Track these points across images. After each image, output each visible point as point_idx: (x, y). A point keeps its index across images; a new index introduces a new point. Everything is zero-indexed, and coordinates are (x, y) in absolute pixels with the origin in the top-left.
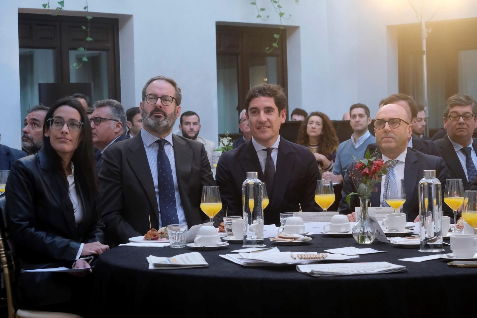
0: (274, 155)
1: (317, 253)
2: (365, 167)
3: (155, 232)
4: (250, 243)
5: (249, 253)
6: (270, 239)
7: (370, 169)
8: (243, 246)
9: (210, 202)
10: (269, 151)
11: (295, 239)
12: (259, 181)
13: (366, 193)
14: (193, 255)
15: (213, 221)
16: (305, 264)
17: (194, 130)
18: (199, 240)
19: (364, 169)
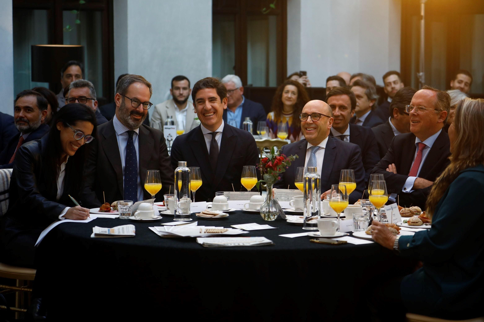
0: (218, 138)
1: (224, 228)
2: (270, 161)
3: (108, 206)
4: (179, 217)
5: (172, 226)
6: (196, 214)
7: (273, 162)
8: (174, 220)
9: (152, 182)
10: (214, 134)
11: (215, 215)
12: (187, 169)
13: (268, 182)
14: (128, 227)
15: (155, 198)
16: (204, 237)
17: (184, 95)
18: (139, 214)
19: (268, 162)
